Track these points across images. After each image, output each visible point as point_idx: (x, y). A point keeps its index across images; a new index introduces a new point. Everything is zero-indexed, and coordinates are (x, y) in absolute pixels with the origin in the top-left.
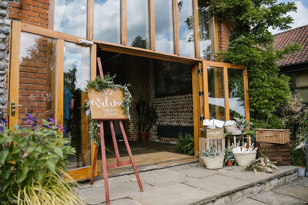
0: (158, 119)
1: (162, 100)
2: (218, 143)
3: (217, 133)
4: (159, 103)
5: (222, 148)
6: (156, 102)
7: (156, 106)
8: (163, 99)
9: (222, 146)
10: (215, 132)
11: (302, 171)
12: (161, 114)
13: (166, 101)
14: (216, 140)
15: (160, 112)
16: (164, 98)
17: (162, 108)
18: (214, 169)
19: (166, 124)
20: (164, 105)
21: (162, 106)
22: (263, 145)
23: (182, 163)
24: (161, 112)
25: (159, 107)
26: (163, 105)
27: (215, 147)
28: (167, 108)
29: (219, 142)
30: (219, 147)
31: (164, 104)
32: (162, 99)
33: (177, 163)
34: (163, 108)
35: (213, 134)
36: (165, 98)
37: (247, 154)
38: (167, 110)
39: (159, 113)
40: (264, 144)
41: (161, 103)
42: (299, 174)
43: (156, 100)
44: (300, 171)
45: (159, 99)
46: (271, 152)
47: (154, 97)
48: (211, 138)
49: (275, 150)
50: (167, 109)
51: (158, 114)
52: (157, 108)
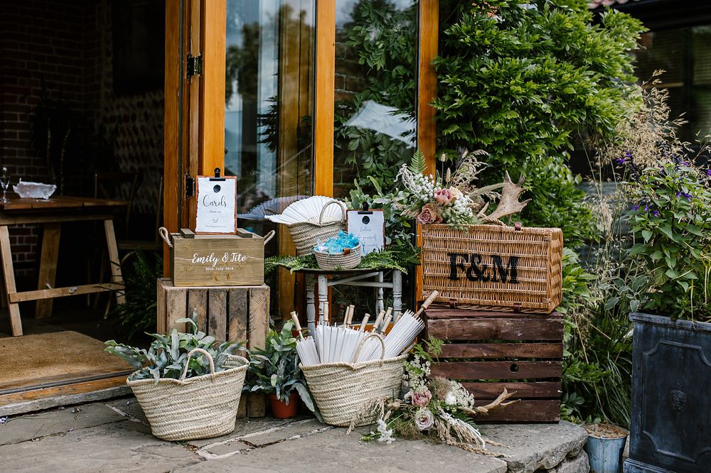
0: (122, 188)
1: (135, 103)
2: (232, 307)
3: (230, 257)
4: (126, 119)
5: (253, 334)
6: (116, 113)
7: (115, 132)
8: (141, 99)
9: (252, 325)
10: (219, 255)
11: (608, 449)
12: (130, 164)
13: (149, 111)
14: (223, 295)
15: (127, 155)
16: (144, 97)
17: (136, 140)
18: (182, 442)
19: (146, 206)
20: (143, 128)
21: (137, 133)
22: (442, 324)
23: (59, 400)
24: (131, 157)
25: (125, 136)
26: (138, 125)
27: (215, 327)
28: (151, 140)
29: (237, 306)
30: (236, 326)
31: (144, 123)
32: (136, 101)
33: (31, 399)
34: (139, 140)
35: (210, 265)
36: (147, 96)
37: (368, 366)
38: (150, 148)
39: (126, 162)
40: (447, 321)
41: (134, 118)
42: (594, 462)
43: (118, 107)
44: (599, 451)
45: (127, 102)
46: (473, 359)
47: (109, 91)
48: (198, 286)
49: (493, 350)
50: (153, 146)
51: (121, 167)
52: (120, 139)
